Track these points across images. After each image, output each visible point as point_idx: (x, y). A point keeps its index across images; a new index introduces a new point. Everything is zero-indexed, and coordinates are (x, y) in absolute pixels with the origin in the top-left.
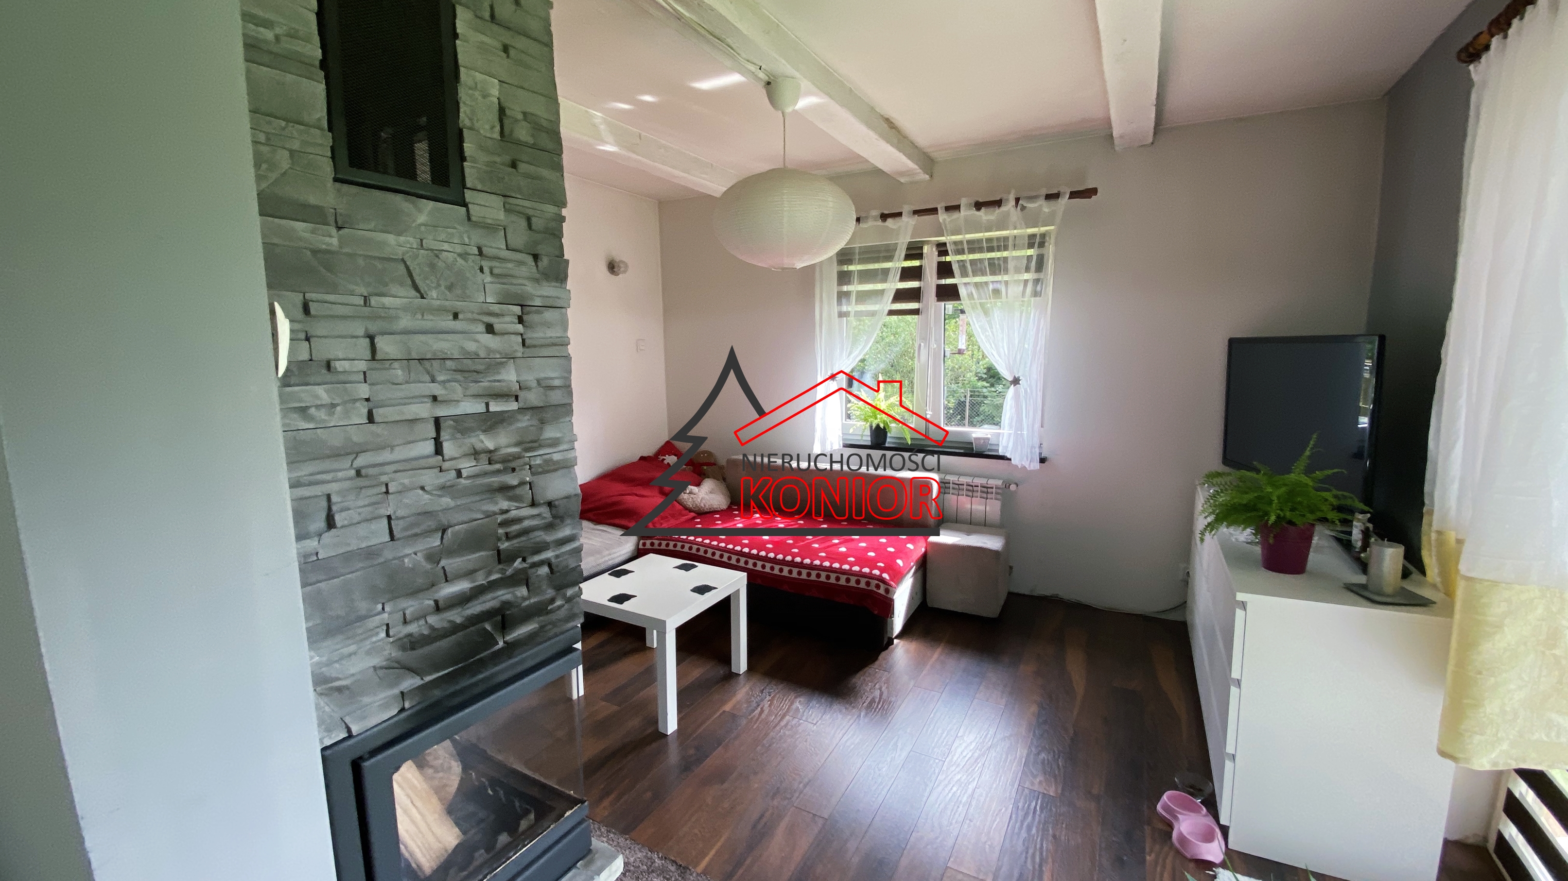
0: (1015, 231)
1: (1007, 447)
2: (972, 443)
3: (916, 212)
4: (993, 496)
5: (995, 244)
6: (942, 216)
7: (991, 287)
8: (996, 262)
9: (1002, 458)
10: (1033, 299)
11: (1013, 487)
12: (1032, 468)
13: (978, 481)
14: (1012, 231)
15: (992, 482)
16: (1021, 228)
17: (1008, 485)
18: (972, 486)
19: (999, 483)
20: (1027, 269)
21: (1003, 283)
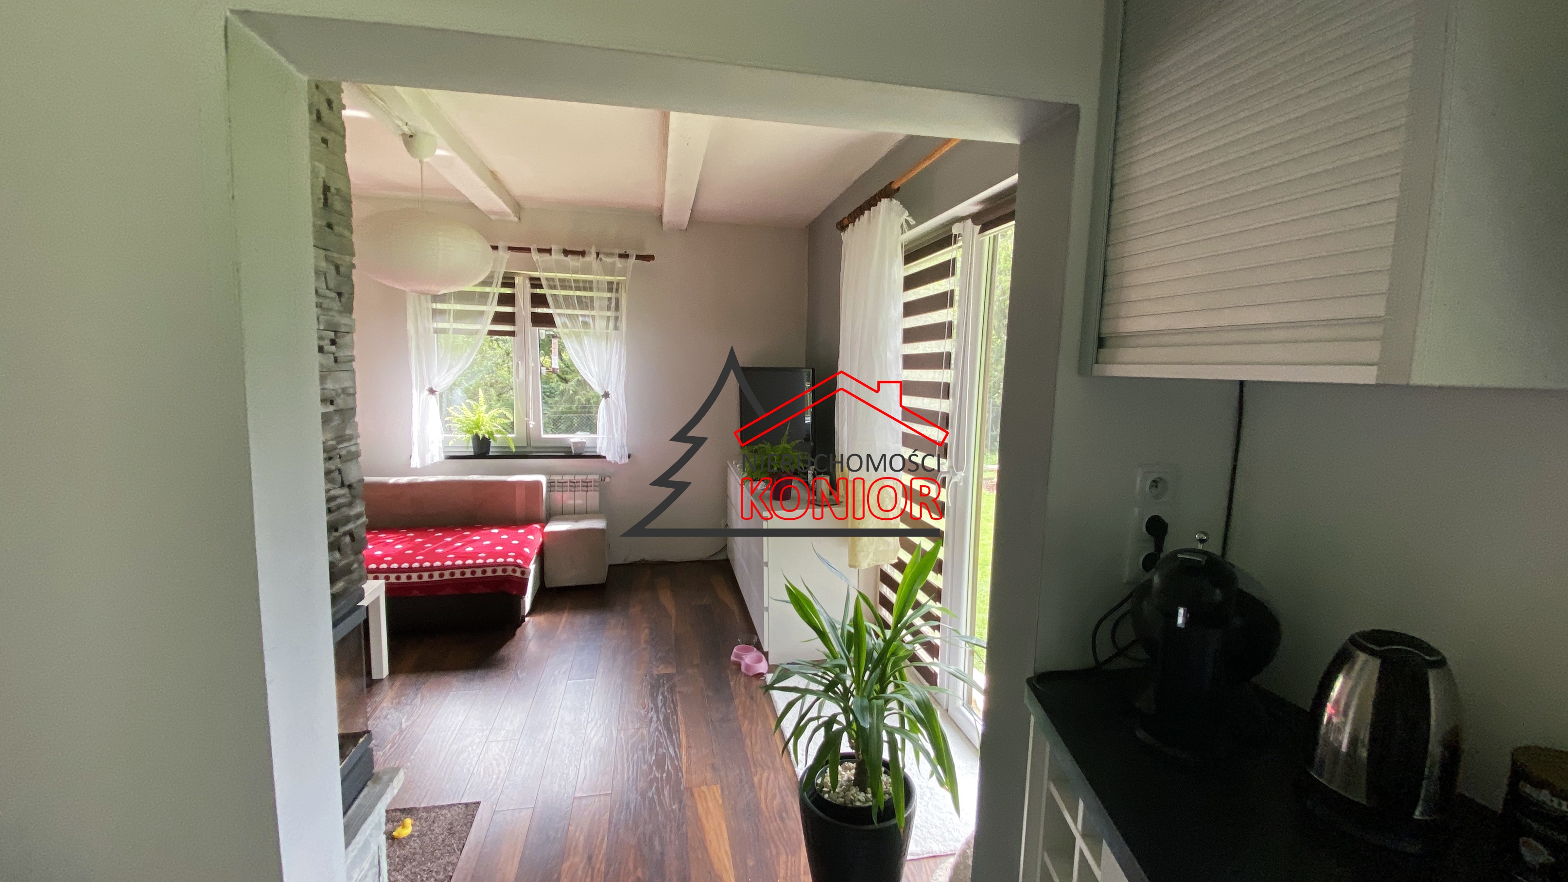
0: (598, 277)
1: (601, 448)
2: (570, 448)
3: (510, 248)
4: (593, 488)
5: (581, 285)
6: (535, 256)
7: (581, 319)
8: (584, 300)
9: (599, 457)
10: (614, 332)
11: (607, 480)
12: (623, 462)
13: (579, 478)
14: (595, 277)
15: (590, 477)
16: (601, 275)
17: (603, 478)
18: (574, 482)
19: (597, 477)
20: (609, 308)
21: (591, 317)
